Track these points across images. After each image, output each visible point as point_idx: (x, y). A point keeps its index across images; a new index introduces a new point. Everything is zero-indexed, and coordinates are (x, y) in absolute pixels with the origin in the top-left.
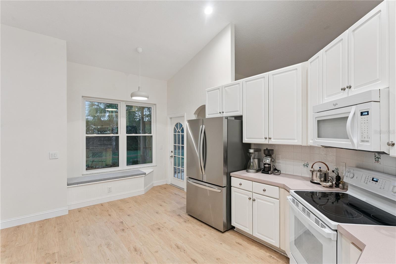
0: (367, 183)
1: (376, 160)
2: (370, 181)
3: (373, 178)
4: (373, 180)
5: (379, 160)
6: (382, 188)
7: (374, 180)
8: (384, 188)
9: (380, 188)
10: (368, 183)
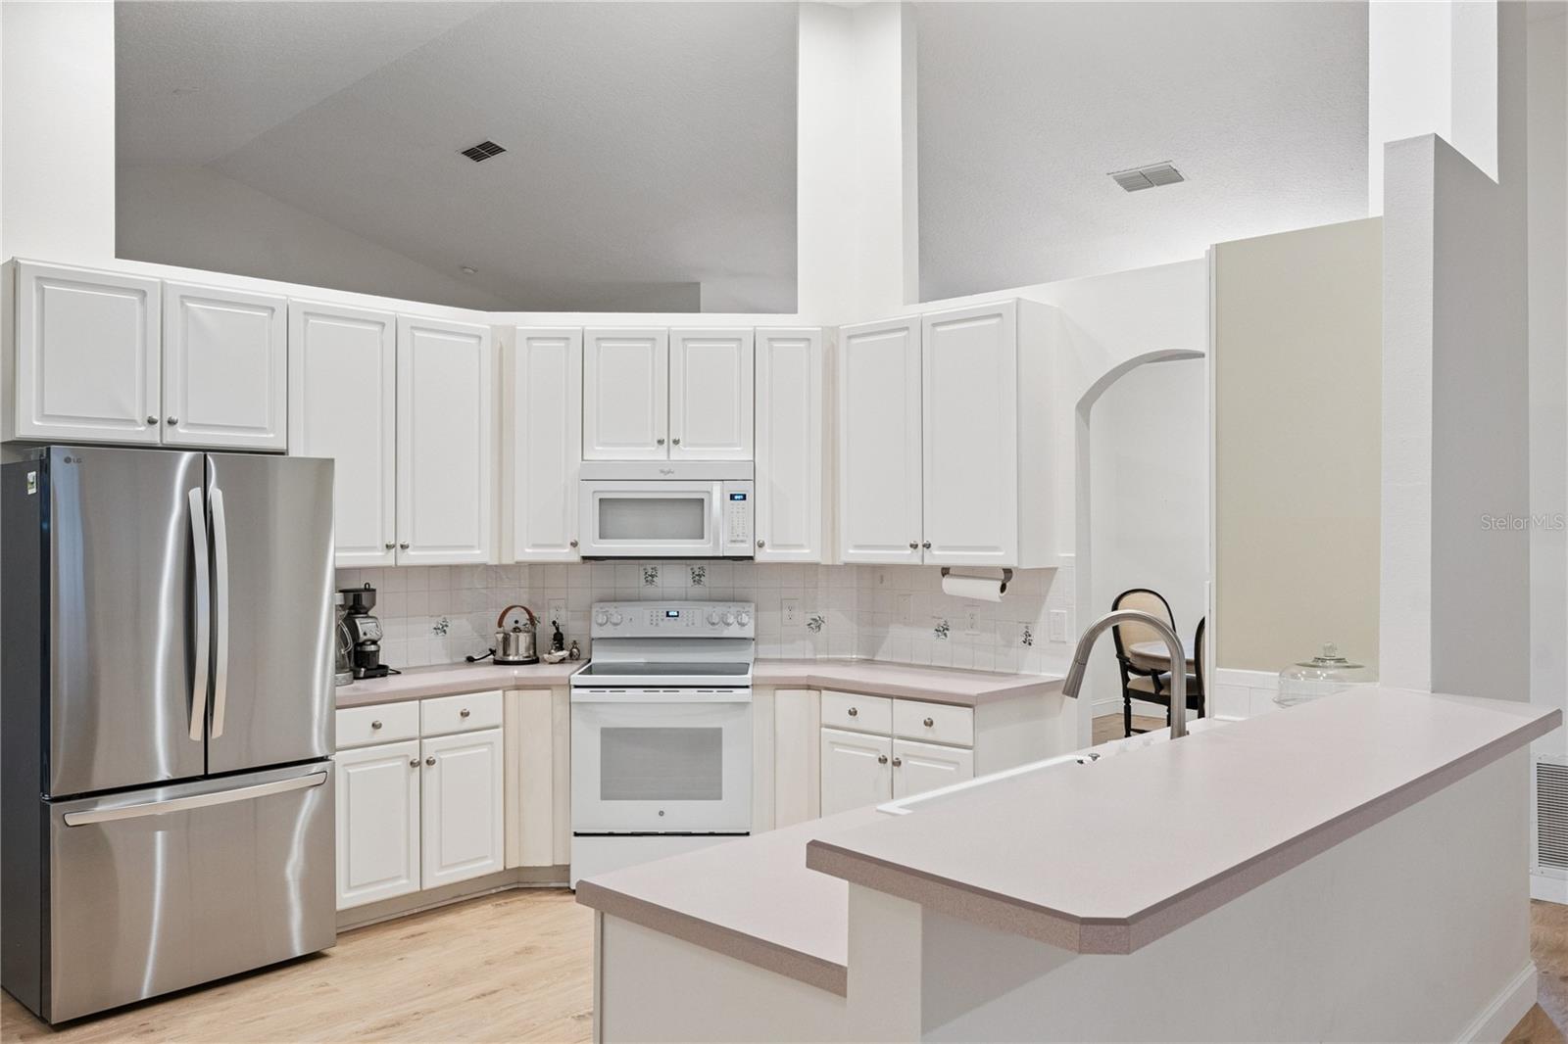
0: (657, 624)
1: (647, 581)
2: (662, 620)
3: (668, 613)
4: (668, 615)
5: (654, 579)
6: (690, 624)
7: (670, 614)
8: (693, 624)
9: (687, 625)
10: (660, 622)
